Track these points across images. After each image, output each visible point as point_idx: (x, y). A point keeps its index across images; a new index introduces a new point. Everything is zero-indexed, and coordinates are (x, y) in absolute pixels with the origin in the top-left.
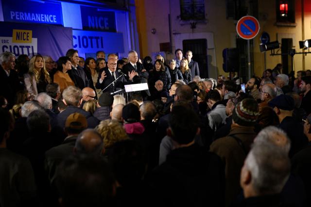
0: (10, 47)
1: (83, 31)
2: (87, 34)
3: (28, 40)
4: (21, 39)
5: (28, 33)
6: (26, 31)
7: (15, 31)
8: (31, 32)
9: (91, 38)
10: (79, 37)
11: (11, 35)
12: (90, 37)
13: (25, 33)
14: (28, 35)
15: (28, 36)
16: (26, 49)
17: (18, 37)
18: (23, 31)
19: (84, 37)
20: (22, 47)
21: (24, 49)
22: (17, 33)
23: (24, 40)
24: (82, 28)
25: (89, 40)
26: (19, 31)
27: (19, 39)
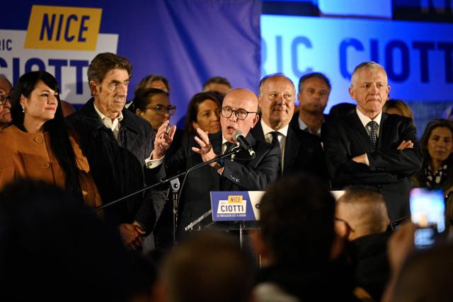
0: (16, 62)
1: (391, 24)
2: (408, 31)
3: (81, 39)
4: (58, 38)
5: (86, 18)
6: (80, 12)
7: (38, 13)
8: (96, 15)
9: (423, 47)
10: (374, 44)
11: (23, 25)
12: (416, 45)
13: (74, 17)
14: (87, 23)
15: (83, 29)
16: (74, 69)
17: (47, 28)
18: (67, 11)
19: (391, 46)
20: (58, 64)
21: (64, 69)
22: (46, 16)
23: (69, 39)
24: (388, 13)
25: (415, 56)
26: (51, 10)
27: (50, 38)
